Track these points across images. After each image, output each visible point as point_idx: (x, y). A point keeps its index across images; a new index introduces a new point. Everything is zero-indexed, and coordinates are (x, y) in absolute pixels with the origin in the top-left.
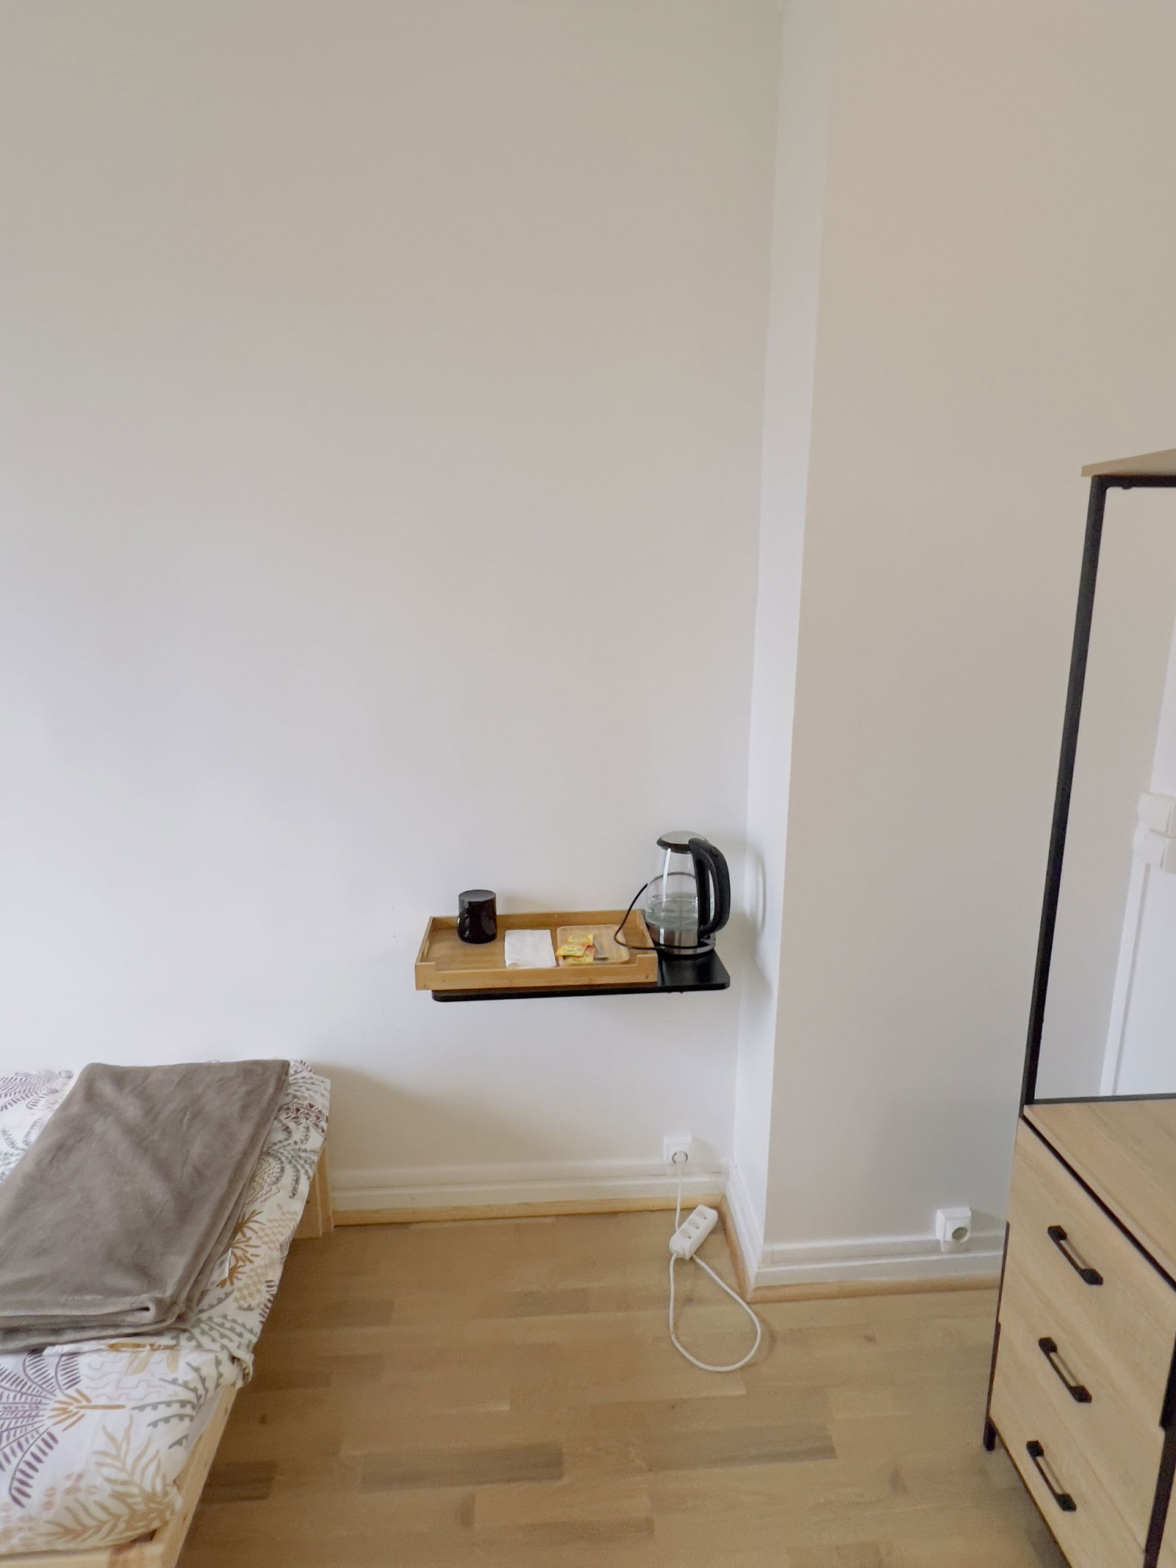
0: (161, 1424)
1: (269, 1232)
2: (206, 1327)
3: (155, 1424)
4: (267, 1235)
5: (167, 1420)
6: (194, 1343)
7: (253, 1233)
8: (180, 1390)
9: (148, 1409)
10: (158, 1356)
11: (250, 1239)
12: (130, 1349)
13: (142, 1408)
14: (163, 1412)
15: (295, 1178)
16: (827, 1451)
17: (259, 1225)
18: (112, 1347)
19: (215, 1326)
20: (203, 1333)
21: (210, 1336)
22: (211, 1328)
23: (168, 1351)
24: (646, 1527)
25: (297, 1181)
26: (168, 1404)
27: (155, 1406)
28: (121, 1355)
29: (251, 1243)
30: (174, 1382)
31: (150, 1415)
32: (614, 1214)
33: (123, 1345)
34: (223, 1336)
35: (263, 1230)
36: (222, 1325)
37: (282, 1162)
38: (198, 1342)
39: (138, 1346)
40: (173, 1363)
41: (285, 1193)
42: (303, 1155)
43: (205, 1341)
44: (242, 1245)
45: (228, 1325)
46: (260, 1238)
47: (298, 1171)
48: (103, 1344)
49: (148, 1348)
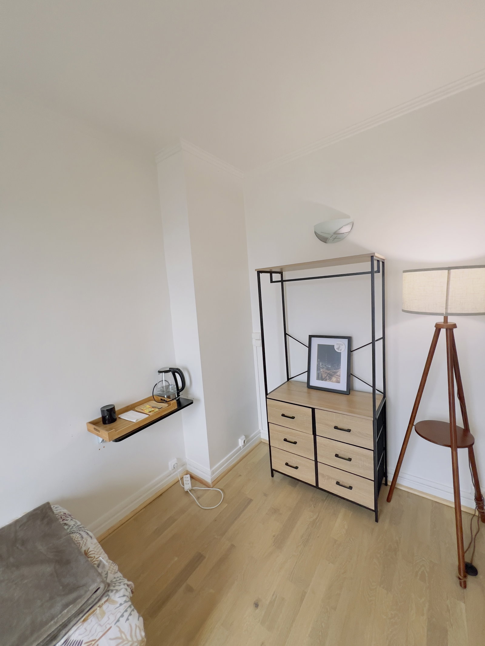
0: (130, 618)
1: (98, 551)
2: (114, 585)
3: (128, 619)
4: (99, 552)
5: (130, 614)
6: (114, 591)
7: (94, 555)
8: (125, 604)
9: (121, 619)
10: (104, 607)
11: (95, 557)
12: (92, 615)
13: (118, 621)
14: (126, 615)
15: (86, 534)
16: (251, 500)
17: (93, 551)
18: (84, 621)
19: (115, 582)
20: (114, 587)
21: (117, 586)
22: (115, 584)
23: (107, 602)
24: (233, 546)
25: (88, 534)
26: (126, 611)
27: (122, 616)
28: (89, 621)
29: (96, 557)
30: (121, 605)
31: (123, 620)
32: (161, 495)
33: (88, 616)
34: (120, 583)
35: (96, 552)
36: (117, 581)
37: (77, 532)
38: (115, 590)
39: (94, 611)
40: (114, 602)
41: (89, 539)
42: (81, 526)
43: (117, 588)
44: (94, 560)
45: (118, 579)
46: (97, 554)
47: (85, 531)
48: (79, 624)
49: (98, 608)
